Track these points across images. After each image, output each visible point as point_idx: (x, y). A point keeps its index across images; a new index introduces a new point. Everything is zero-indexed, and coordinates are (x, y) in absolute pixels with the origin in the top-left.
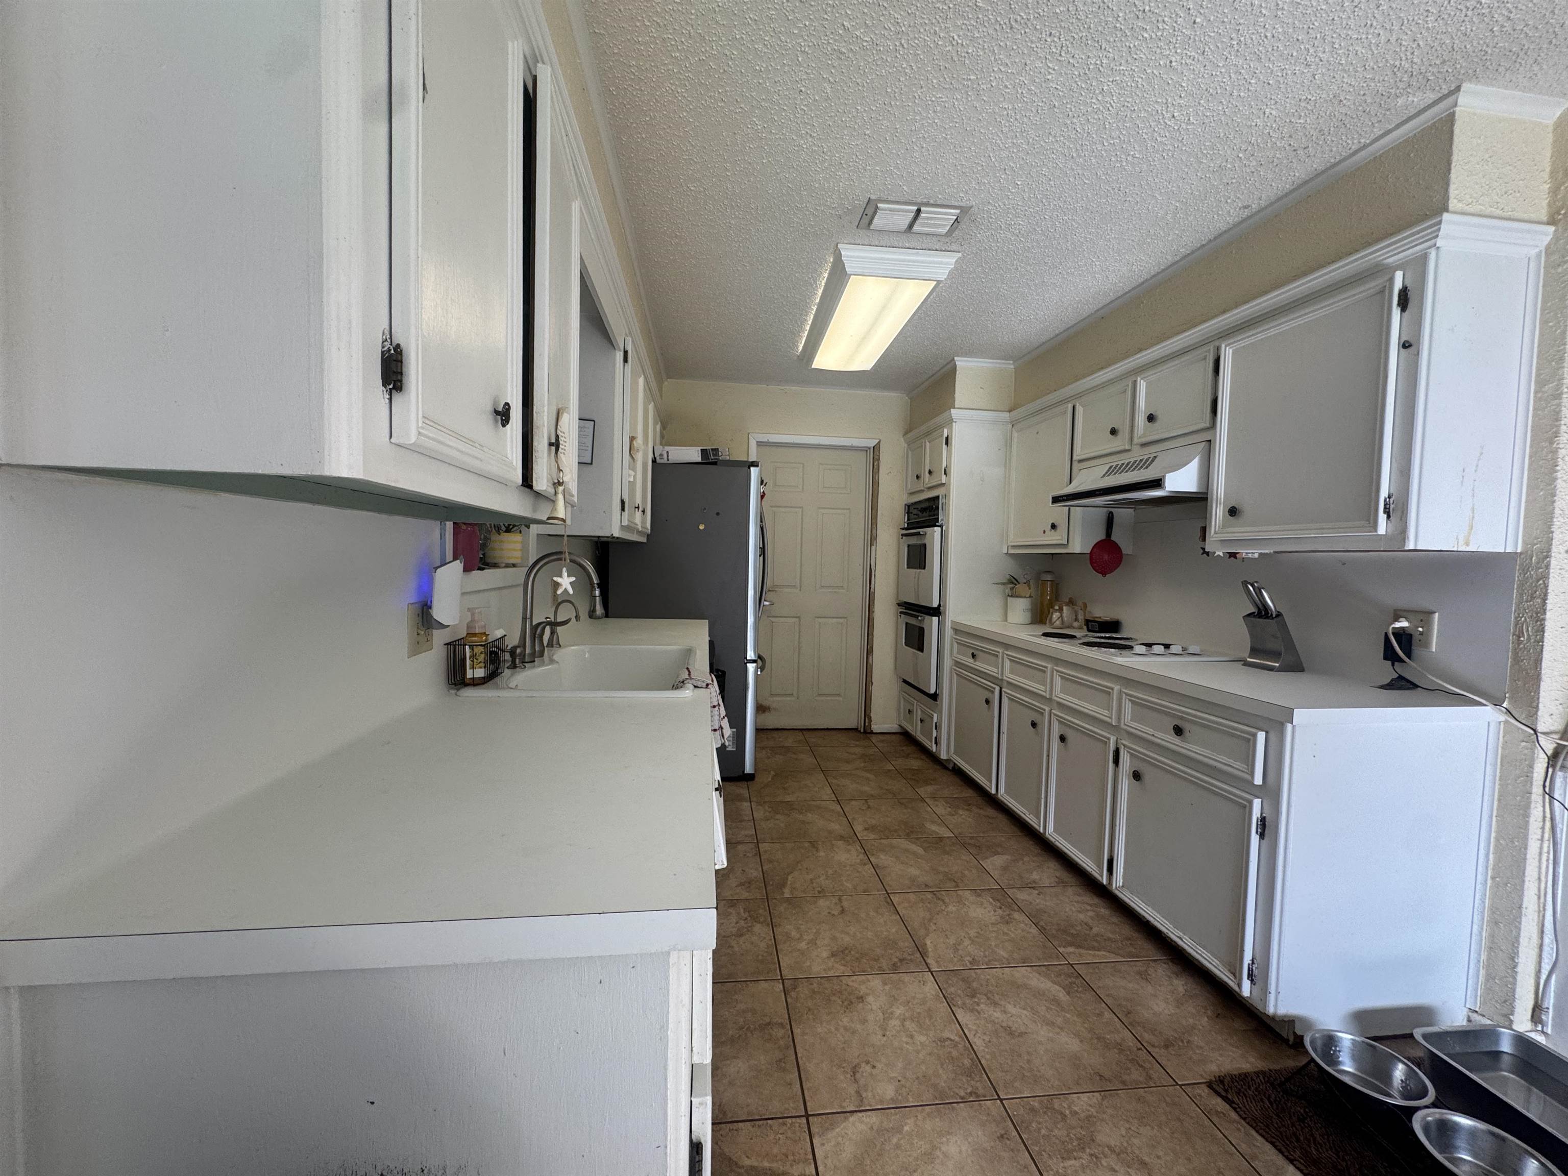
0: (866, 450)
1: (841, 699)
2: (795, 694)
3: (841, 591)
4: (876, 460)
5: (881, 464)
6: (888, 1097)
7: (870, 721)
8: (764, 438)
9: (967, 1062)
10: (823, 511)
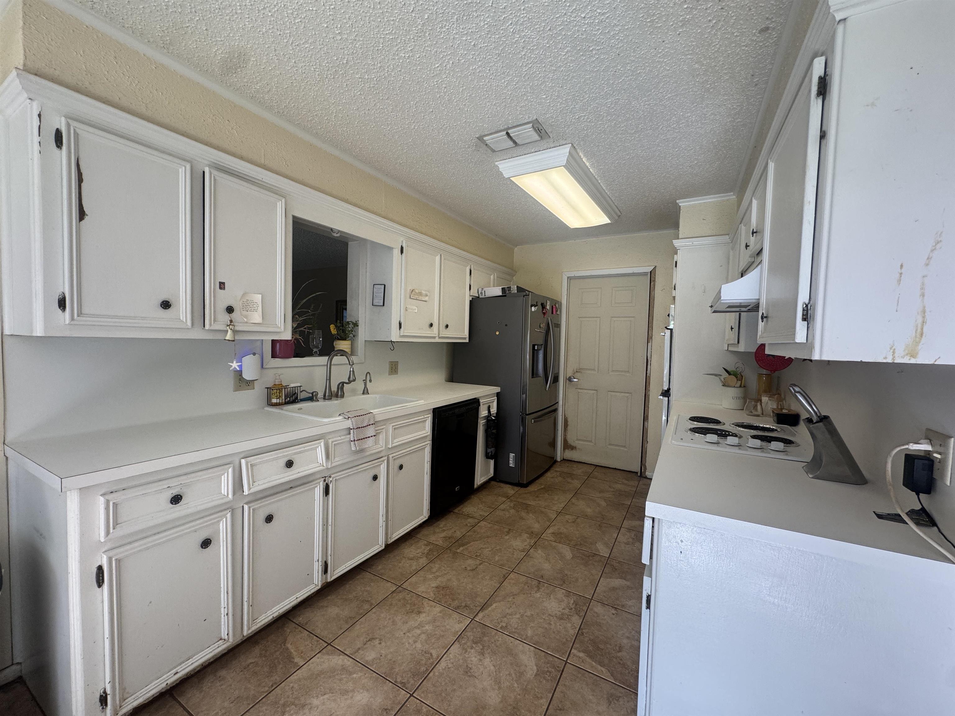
0: (645, 274)
1: (626, 449)
2: (593, 441)
3: (628, 374)
4: (652, 281)
5: (656, 284)
6: (367, 659)
7: (645, 469)
8: (572, 274)
9: (423, 669)
10: (615, 319)
